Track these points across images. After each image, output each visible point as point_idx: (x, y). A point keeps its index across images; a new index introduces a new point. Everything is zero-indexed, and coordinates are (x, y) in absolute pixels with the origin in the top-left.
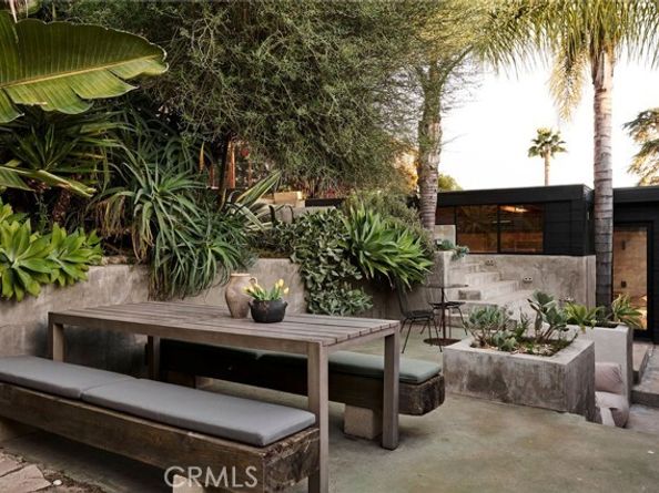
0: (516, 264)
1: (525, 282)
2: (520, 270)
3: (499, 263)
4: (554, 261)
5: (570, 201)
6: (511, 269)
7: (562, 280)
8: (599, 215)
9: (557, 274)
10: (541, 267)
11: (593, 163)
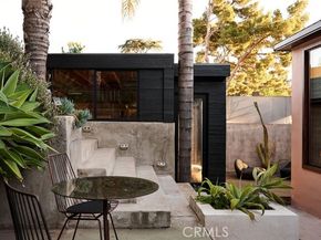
0: (112, 131)
1: (121, 149)
2: (116, 137)
3: (96, 130)
4: (147, 128)
5: (163, 69)
6: (108, 136)
7: (155, 145)
8: (184, 85)
9: (151, 140)
10: (135, 134)
11: (178, 36)
